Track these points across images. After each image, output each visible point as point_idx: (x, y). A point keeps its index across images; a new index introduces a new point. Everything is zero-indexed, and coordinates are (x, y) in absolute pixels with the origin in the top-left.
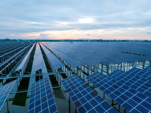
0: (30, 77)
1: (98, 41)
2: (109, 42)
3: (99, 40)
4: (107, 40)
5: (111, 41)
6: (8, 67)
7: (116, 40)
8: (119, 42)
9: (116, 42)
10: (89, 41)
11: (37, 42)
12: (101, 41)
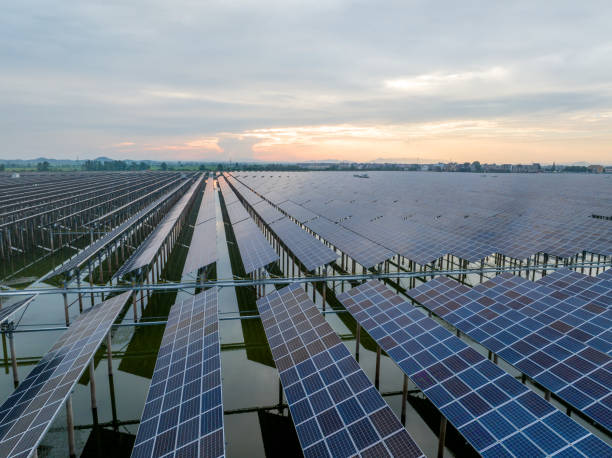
0: (177, 290)
1: (464, 168)
2: (508, 172)
3: (467, 164)
4: (499, 163)
5: (521, 169)
6: (98, 267)
7: (538, 165)
8: (555, 175)
9: (542, 172)
10: (427, 168)
11: (207, 174)
12: (477, 168)
